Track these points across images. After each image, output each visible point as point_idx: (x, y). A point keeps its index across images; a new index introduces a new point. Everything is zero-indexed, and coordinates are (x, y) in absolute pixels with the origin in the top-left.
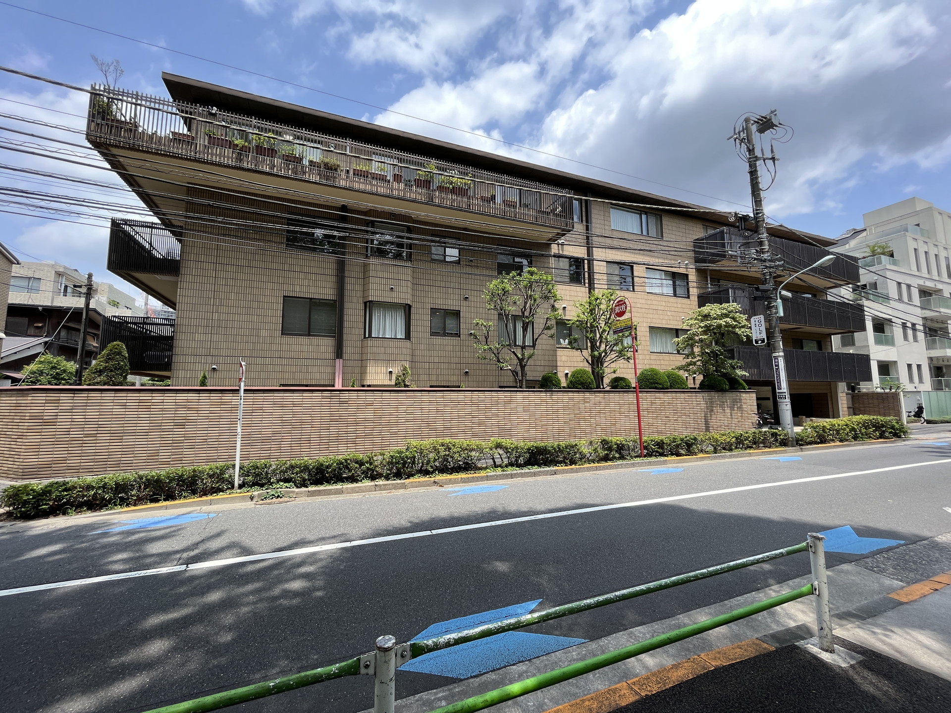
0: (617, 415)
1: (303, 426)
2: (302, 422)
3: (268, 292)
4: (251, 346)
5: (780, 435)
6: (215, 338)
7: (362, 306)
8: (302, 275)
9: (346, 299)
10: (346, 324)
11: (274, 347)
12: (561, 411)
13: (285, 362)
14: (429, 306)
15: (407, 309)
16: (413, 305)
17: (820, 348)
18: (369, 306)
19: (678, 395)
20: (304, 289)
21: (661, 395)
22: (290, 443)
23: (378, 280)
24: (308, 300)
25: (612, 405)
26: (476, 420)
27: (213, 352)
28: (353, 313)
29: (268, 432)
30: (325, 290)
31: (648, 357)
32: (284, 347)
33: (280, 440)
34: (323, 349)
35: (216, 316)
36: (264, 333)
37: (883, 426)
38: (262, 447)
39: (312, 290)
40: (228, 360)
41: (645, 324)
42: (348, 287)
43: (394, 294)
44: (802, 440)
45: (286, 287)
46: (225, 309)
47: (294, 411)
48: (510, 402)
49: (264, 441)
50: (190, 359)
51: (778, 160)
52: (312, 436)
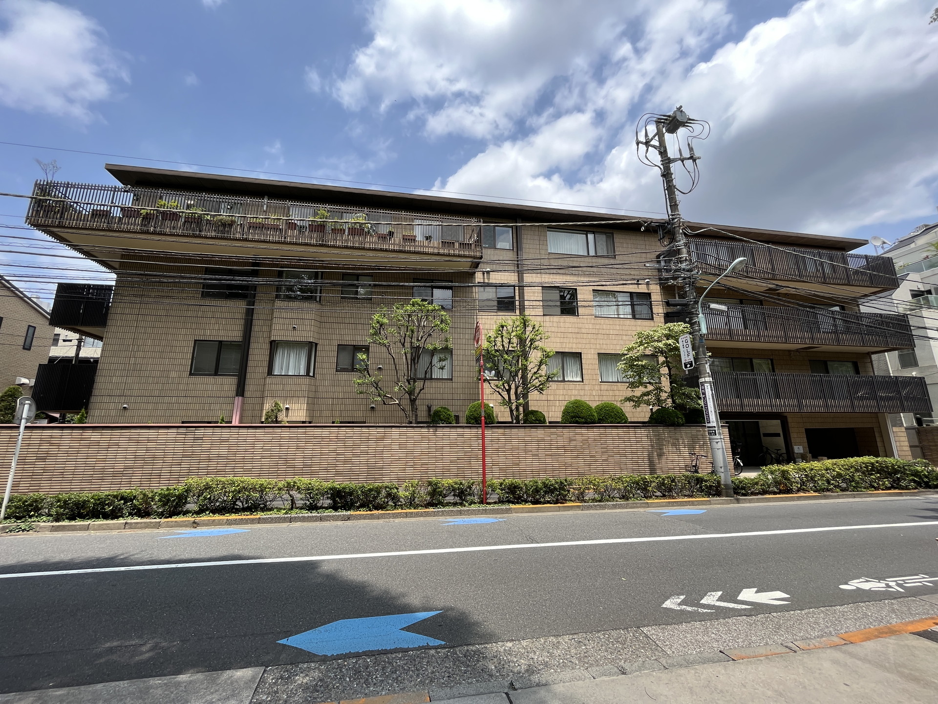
0: (522, 454)
1: (155, 462)
2: (154, 458)
3: (181, 338)
4: (160, 386)
5: (706, 481)
6: (130, 380)
7: (268, 346)
8: (213, 321)
9: (252, 340)
10: (250, 363)
11: (181, 387)
12: (447, 449)
13: (189, 400)
14: (336, 343)
15: (311, 347)
16: (320, 342)
17: (857, 372)
18: (274, 346)
19: (609, 430)
20: (214, 333)
21: (584, 431)
22: (140, 477)
23: (281, 321)
24: (217, 343)
25: (515, 443)
26: (342, 458)
27: (128, 393)
28: (258, 353)
29: (120, 466)
30: (232, 332)
31: (597, 388)
32: (191, 387)
33: (131, 475)
34: (226, 388)
35: (132, 361)
36: (173, 374)
37: (896, 472)
38: (113, 480)
39: (222, 333)
40: (139, 400)
41: (592, 351)
42: (255, 328)
43: (296, 333)
44: (743, 488)
45: (197, 332)
46: (140, 354)
47: (148, 446)
48: (383, 439)
49: (114, 475)
50: (106, 399)
51: (699, 158)
52: (162, 472)
